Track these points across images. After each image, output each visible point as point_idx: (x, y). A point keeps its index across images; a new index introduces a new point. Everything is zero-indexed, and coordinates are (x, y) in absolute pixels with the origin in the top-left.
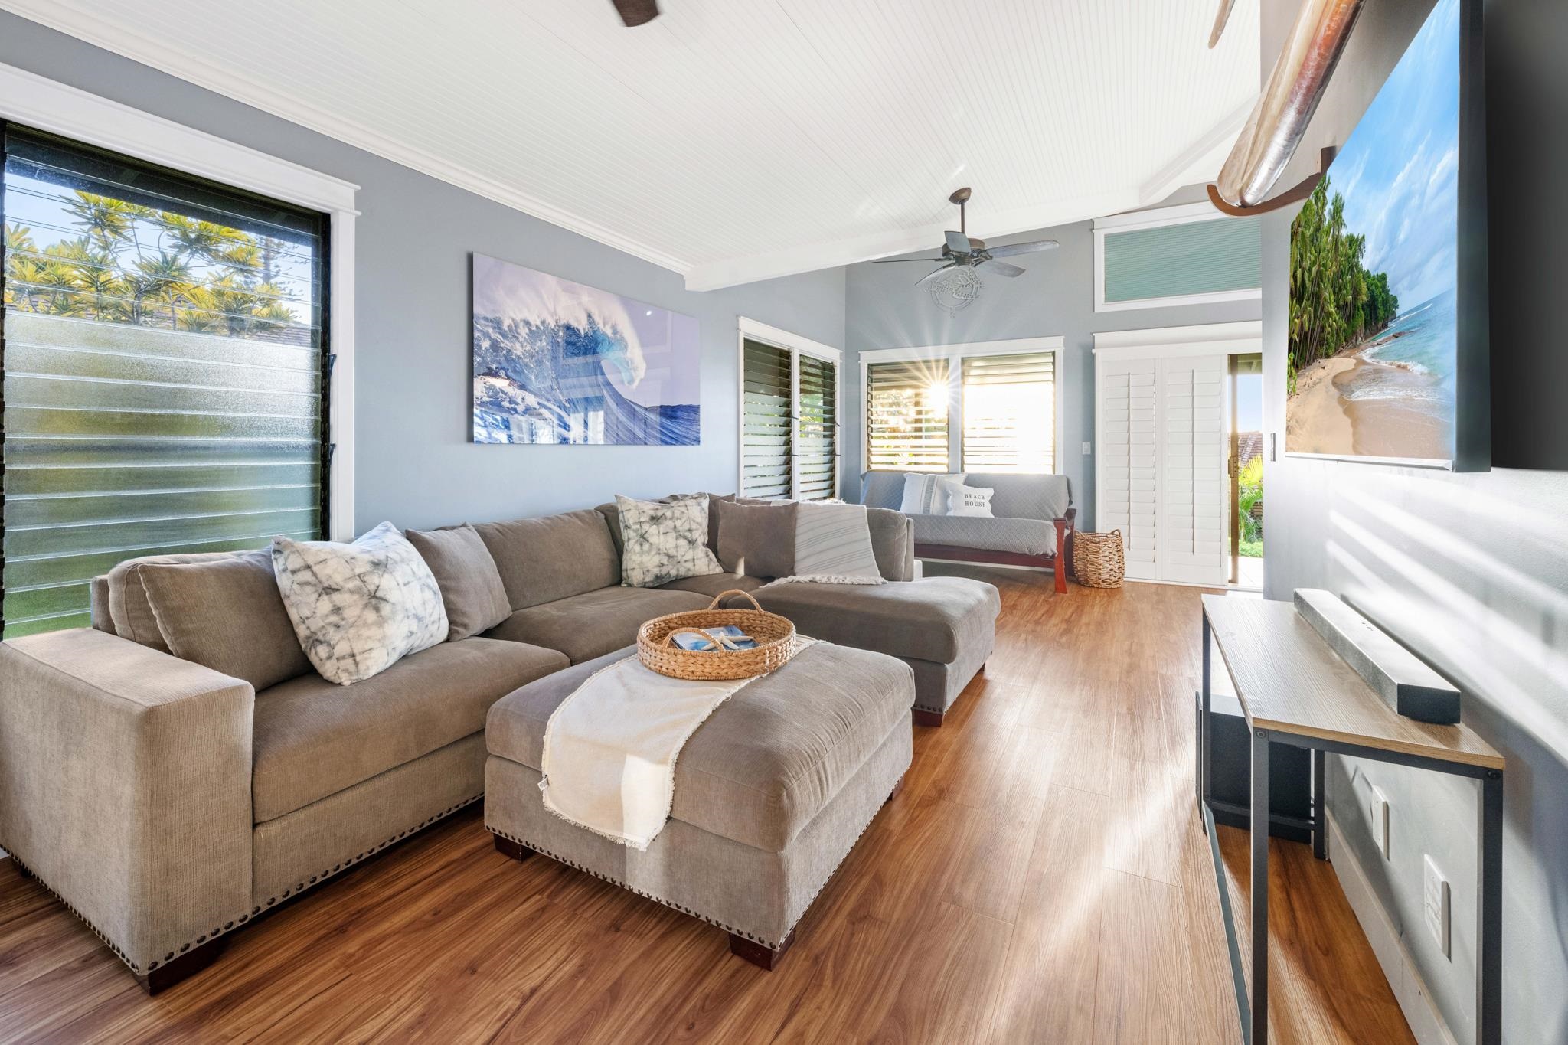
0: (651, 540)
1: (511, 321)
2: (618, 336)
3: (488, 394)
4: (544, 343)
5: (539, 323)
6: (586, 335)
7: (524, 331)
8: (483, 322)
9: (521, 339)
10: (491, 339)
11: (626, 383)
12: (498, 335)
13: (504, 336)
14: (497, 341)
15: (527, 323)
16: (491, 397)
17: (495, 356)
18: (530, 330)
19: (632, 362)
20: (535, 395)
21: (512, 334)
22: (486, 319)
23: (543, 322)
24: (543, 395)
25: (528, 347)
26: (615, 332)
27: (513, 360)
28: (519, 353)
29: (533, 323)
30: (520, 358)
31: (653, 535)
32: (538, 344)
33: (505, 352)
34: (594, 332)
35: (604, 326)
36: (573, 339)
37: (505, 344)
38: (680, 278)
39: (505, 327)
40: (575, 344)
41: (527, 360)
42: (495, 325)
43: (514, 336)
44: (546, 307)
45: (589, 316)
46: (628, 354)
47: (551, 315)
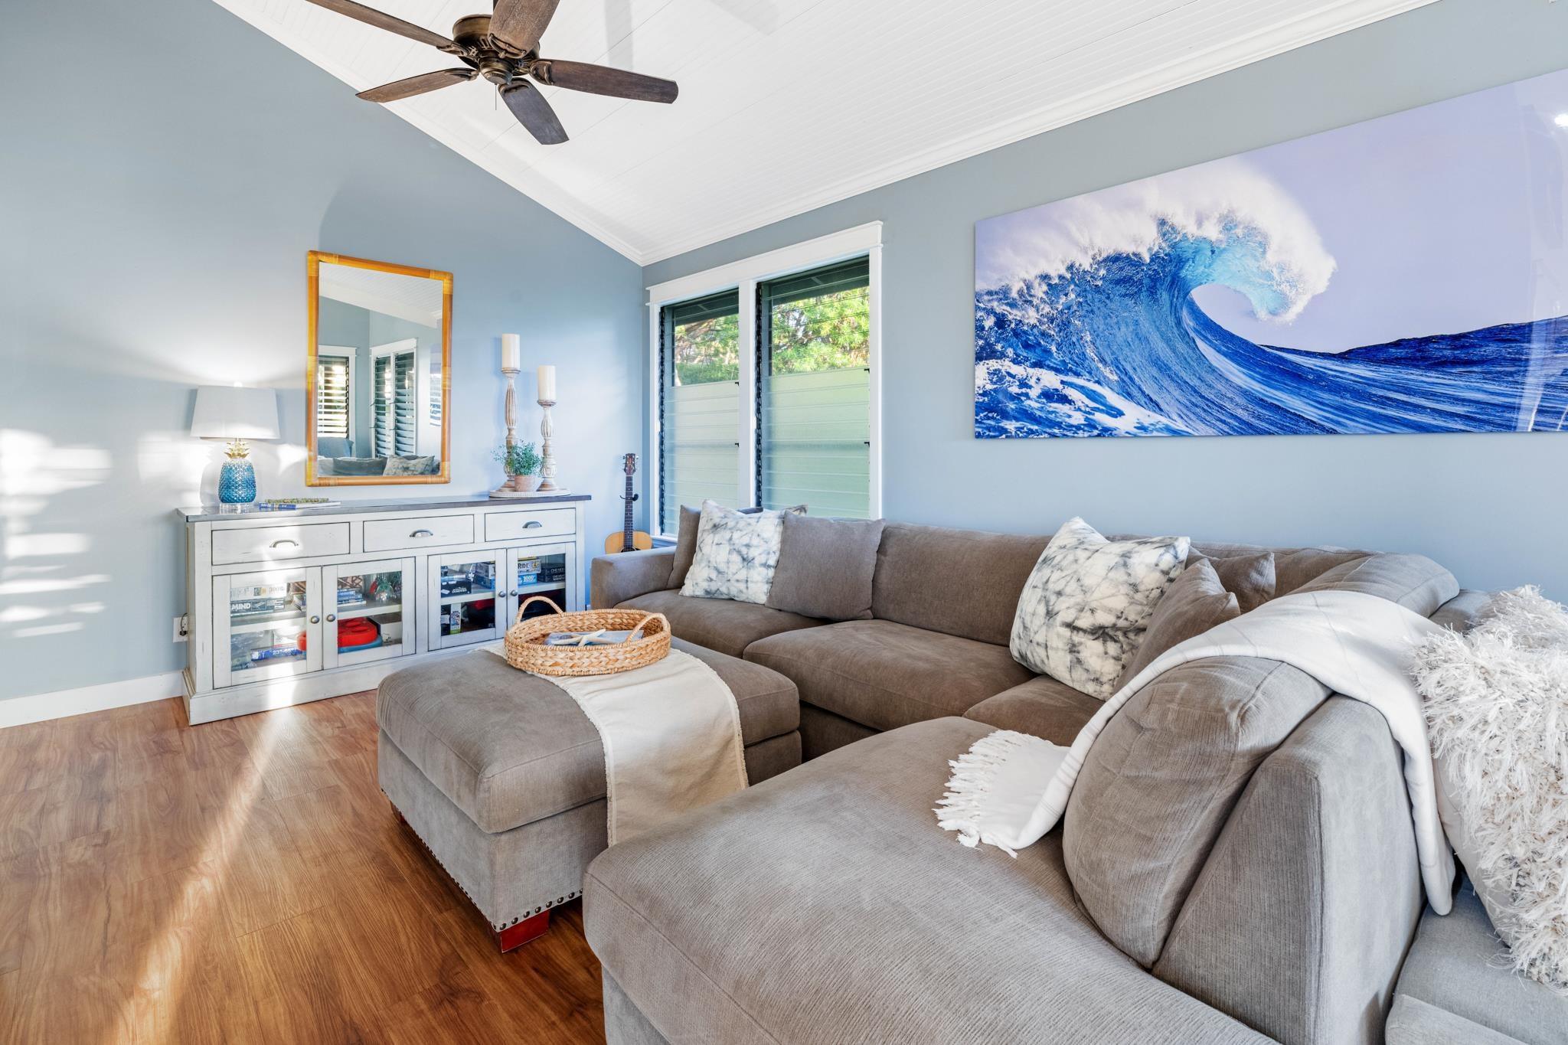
1: (1022, 284)
2: (1239, 232)
3: (991, 380)
4: (1072, 296)
5: (1063, 271)
6: (1155, 258)
7: (1040, 290)
8: (986, 298)
9: (1035, 301)
10: (995, 314)
11: (1263, 314)
12: (1005, 307)
13: (1013, 305)
14: (1003, 315)
15: (1045, 277)
16: (995, 383)
17: (1000, 334)
18: (1049, 285)
20: (1057, 371)
21: (1026, 298)
22: (990, 293)
24: (1071, 370)
25: (1047, 309)
27: (1025, 332)
28: (1033, 321)
29: (1053, 274)
30: (1034, 326)
32: (1063, 299)
33: (1013, 326)
34: (1174, 246)
35: (1200, 223)
36: (1128, 271)
37: (1014, 315)
39: (1014, 294)
40: (1131, 278)
41: (1044, 327)
42: (1001, 296)
43: (1026, 301)
44: (1076, 244)
45: (1162, 223)
46: (1270, 256)
47: (1085, 251)
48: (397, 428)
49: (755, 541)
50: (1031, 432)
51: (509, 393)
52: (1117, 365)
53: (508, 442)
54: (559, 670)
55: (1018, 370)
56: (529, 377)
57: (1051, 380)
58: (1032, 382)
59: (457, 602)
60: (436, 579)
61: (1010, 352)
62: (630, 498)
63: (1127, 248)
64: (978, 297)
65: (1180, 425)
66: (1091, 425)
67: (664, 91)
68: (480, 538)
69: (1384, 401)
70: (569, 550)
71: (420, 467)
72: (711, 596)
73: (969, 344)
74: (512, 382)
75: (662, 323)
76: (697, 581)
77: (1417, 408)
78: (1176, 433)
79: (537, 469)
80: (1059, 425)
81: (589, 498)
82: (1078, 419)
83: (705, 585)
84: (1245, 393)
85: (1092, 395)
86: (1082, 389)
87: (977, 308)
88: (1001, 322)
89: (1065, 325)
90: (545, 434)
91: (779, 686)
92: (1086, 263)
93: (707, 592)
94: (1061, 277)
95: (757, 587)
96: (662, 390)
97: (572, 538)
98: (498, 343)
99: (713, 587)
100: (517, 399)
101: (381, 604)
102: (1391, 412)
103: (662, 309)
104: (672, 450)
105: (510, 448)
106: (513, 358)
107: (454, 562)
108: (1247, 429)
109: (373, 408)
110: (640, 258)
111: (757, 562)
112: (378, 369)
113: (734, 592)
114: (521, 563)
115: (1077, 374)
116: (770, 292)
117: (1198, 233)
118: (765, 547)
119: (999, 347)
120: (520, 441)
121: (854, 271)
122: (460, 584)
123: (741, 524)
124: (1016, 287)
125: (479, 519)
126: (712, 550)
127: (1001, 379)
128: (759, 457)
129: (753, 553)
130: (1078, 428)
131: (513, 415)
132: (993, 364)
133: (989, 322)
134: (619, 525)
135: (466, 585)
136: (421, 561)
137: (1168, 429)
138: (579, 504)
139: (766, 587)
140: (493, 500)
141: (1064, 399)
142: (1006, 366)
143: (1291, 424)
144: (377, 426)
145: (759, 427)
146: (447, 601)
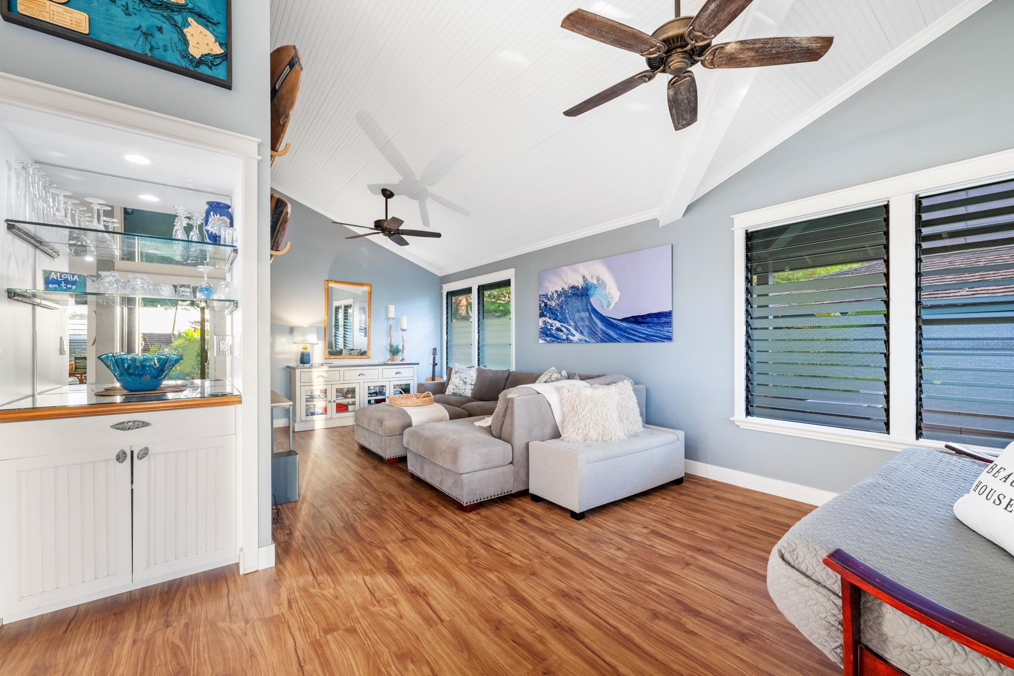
2: (600, 282)
5: (561, 290)
6: (582, 288)
7: (555, 295)
11: (605, 307)
13: (549, 300)
15: (557, 291)
19: (610, 294)
20: (560, 322)
21: (552, 298)
22: (543, 295)
23: (563, 289)
26: (598, 280)
28: (554, 305)
29: (559, 291)
34: (586, 285)
35: (592, 279)
36: (576, 292)
37: (549, 303)
38: (655, 221)
39: (549, 296)
44: (564, 281)
45: (584, 277)
46: (607, 290)
47: (566, 284)
48: (344, 337)
49: (468, 376)
50: (553, 341)
51: (391, 327)
52: (573, 320)
53: (390, 344)
54: (402, 405)
55: (550, 321)
56: (397, 320)
57: (558, 324)
58: (553, 325)
59: (373, 398)
60: (367, 391)
61: (548, 315)
62: (435, 365)
63: (576, 284)
64: (540, 296)
65: (587, 339)
66: (568, 339)
67: (438, 235)
68: (381, 377)
69: (629, 333)
70: (411, 382)
71: (356, 354)
72: (454, 394)
73: (538, 312)
74: (391, 322)
75: (447, 298)
76: (450, 390)
77: (636, 335)
78: (587, 342)
79: (400, 353)
80: (560, 339)
81: (418, 364)
82: (564, 337)
83: (452, 391)
84: (602, 330)
85: (568, 329)
86: (565, 327)
87: (540, 300)
88: (546, 305)
89: (561, 307)
90: (403, 341)
91: (462, 412)
92: (566, 288)
93: (453, 393)
94: (561, 292)
95: (468, 392)
96: (447, 324)
97: (412, 378)
98: (387, 308)
99: (455, 391)
100: (393, 328)
101: (349, 398)
102: (630, 336)
103: (447, 293)
104: (451, 347)
105: (391, 346)
106: (392, 314)
107: (372, 385)
108: (602, 341)
109: (334, 328)
110: (439, 274)
111: (468, 383)
112: (336, 311)
113: (461, 393)
114: (395, 387)
115: (564, 323)
116: (482, 289)
117: (592, 281)
118: (471, 378)
119: (545, 313)
120: (394, 344)
121: (507, 283)
122: (374, 393)
123: (464, 371)
124: (550, 294)
125: (380, 371)
126: (455, 379)
127: (546, 323)
128: (479, 349)
129: (467, 380)
130: (565, 340)
131: (392, 334)
132: (544, 319)
133: (543, 305)
134: (431, 375)
135: (376, 393)
136: (362, 384)
137: (585, 341)
138: (415, 366)
139: (471, 391)
140: (385, 364)
141: (561, 331)
142: (547, 319)
143: (611, 340)
144: (335, 336)
145: (479, 338)
146: (370, 398)
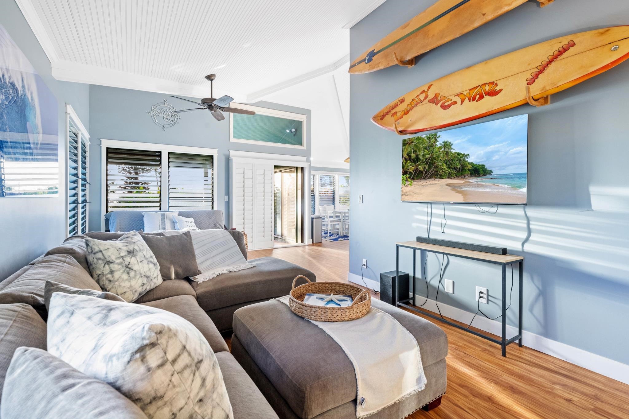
0: (135, 268)
31: (134, 264)
